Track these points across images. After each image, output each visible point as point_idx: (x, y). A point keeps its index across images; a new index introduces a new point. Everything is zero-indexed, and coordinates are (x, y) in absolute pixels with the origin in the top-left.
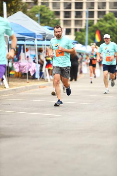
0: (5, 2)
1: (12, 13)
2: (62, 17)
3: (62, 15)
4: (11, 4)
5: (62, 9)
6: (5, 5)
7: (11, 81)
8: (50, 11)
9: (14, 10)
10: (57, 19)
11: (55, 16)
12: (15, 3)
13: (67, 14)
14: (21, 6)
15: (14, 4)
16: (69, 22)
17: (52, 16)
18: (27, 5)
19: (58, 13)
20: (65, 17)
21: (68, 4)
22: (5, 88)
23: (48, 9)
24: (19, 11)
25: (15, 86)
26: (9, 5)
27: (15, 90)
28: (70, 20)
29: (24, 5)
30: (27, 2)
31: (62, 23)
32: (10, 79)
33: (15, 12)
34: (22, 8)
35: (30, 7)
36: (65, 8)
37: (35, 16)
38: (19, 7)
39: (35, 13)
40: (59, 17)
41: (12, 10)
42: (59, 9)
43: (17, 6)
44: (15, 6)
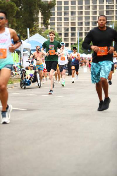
0: (29, 28)
1: (33, 35)
2: (63, 36)
4: (32, 29)
5: (63, 32)
6: (28, 30)
9: (34, 33)
10: (60, 37)
11: (59, 36)
12: (34, 28)
13: (66, 34)
14: (38, 30)
15: (33, 29)
16: (67, 39)
17: (57, 36)
18: (42, 29)
19: (60, 34)
20: (65, 36)
21: (67, 28)
24: (37, 33)
26: (31, 30)
28: (68, 38)
29: (40, 29)
31: (63, 39)
33: (35, 34)
34: (38, 31)
35: (43, 30)
36: (65, 30)
37: (46, 36)
38: (37, 31)
39: (46, 34)
40: (61, 36)
41: (32, 33)
42: (61, 31)
43: (35, 30)
44: (34, 30)
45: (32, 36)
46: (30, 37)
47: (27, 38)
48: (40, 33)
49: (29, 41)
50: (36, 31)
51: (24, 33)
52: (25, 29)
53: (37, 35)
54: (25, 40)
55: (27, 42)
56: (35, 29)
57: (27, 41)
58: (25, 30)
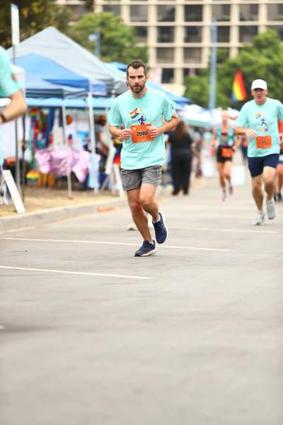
0: (16, 3)
1: (33, 31)
2: (152, 41)
3: (153, 35)
4: (30, 10)
5: (153, 22)
6: (15, 11)
7: (31, 195)
8: (123, 26)
9: (38, 24)
10: (141, 45)
11: (136, 39)
12: (39, 7)
13: (166, 34)
14: (53, 14)
15: (36, 10)
16: (169, 54)
17: (130, 39)
18: (69, 11)
19: (142, 32)
20: (161, 40)
21: (168, 9)
22: (16, 211)
23: (119, 21)
24: (50, 25)
25: (39, 206)
26: (25, 12)
27: (39, 217)
28: (172, 49)
29: (60, 11)
30: (68, 6)
31: (152, 54)
32: (28, 190)
33: (40, 30)
34: (56, 19)
35: (76, 16)
36: (161, 18)
37: (87, 39)
38: (50, 17)
39: (87, 30)
40: (146, 41)
41: (31, 25)
42: (146, 21)
43: (44, 14)
44: (39, 14)
45: (28, 36)
46: (21, 40)
47: (10, 45)
48: (62, 28)
49: (17, 56)
50: (46, 18)
53: (50, 34)
56: (41, 10)
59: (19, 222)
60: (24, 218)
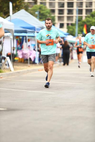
0: (11, 2)
1: (17, 11)
2: (57, 14)
3: (57, 12)
4: (16, 4)
5: (57, 8)
6: (11, 4)
7: (16, 65)
8: (47, 9)
9: (19, 8)
10: (53, 15)
11: (51, 13)
13: (61, 12)
14: (23, 5)
15: (18, 4)
17: (49, 13)
18: (29, 4)
19: (53, 11)
20: (59, 14)
21: (62, 3)
22: (11, 71)
23: (45, 7)
24: (22, 9)
25: (18, 69)
26: (14, 5)
27: (19, 72)
28: (63, 17)
29: (26, 4)
30: (29, 2)
31: (56, 18)
32: (15, 64)
34: (24, 7)
35: (31, 6)
36: (59, 6)
37: (35, 13)
38: (22, 6)
39: (35, 11)
41: (16, 9)
42: (54, 7)
43: (20, 5)
45: (15, 12)
46: (13, 14)
47: (9, 16)
49: (11, 19)
50: (21, 7)
51: (5, 9)
52: (6, 3)
54: (7, 17)
55: (9, 21)
57: (9, 19)
58: (6, 5)
59: (12, 74)
60: (14, 73)
